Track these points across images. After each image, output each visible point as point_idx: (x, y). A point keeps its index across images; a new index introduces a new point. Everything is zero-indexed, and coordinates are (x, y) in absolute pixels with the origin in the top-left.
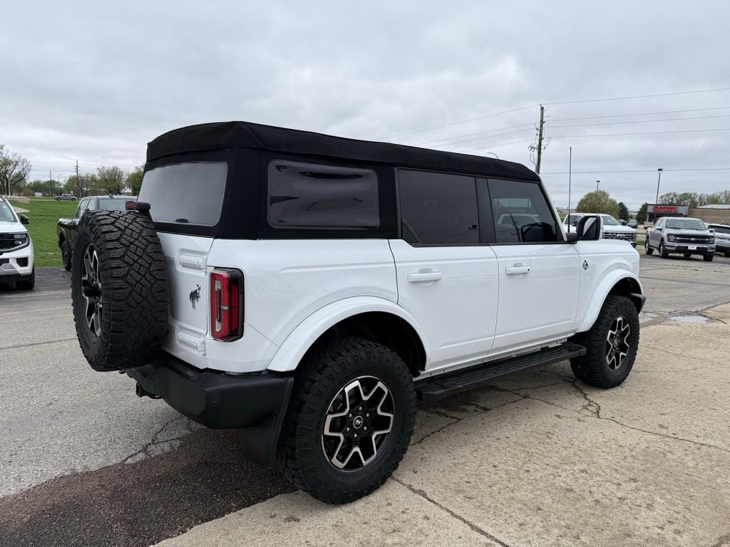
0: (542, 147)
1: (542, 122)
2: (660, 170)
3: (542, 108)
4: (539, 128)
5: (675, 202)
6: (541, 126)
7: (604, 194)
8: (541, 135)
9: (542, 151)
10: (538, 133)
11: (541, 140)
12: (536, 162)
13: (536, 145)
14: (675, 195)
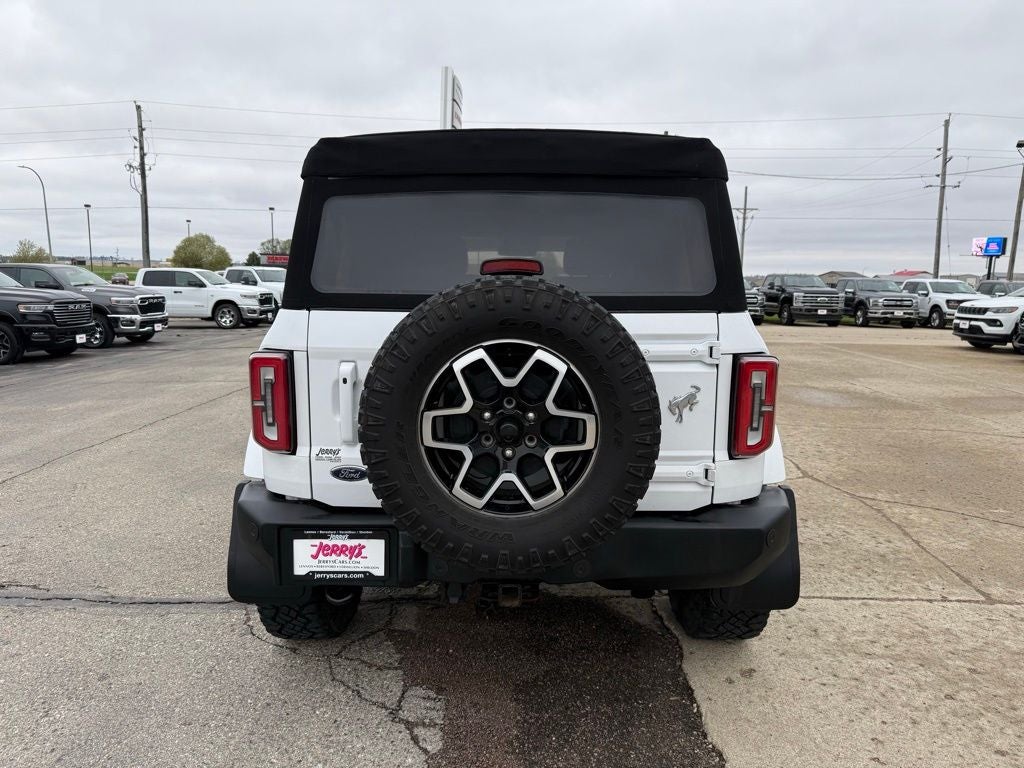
0: (147, 168)
1: (141, 129)
2: (271, 209)
3: (138, 108)
4: (137, 136)
5: (279, 250)
6: (141, 135)
7: (208, 239)
8: (142, 148)
9: (147, 172)
10: (138, 144)
11: (143, 156)
12: (140, 189)
13: (136, 163)
14: (278, 242)
